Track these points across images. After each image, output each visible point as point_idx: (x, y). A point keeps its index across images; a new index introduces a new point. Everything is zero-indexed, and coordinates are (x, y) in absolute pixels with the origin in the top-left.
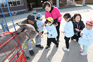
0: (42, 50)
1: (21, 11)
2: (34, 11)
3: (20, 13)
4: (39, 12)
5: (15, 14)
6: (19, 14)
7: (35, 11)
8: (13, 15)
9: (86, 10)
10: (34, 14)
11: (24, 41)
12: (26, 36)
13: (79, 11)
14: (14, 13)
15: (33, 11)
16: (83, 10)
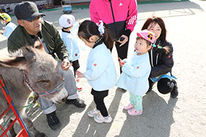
0: (80, 112)
2: (66, 6)
4: (78, 8)
7: (69, 6)
9: (187, 10)
13: (171, 11)
15: (63, 6)
16: (182, 10)
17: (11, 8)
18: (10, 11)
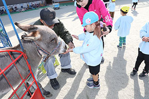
1: (33, 3)
2: (56, 4)
3: (32, 7)
4: (63, 5)
5: (23, 10)
6: (29, 9)
7: (58, 4)
8: (20, 12)
10: (55, 9)
11: (39, 63)
12: (41, 52)
14: (22, 7)
17: (17, 8)
18: (17, 9)
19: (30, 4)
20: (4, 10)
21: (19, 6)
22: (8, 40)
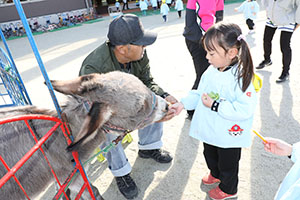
1: (71, 14)
2: (115, 14)
3: (69, 22)
5: (51, 27)
6: (63, 25)
8: (46, 31)
14: (48, 22)
17: (39, 23)
18: (38, 27)
19: (64, 15)
20: (13, 30)
21: (41, 20)
22: (22, 88)
